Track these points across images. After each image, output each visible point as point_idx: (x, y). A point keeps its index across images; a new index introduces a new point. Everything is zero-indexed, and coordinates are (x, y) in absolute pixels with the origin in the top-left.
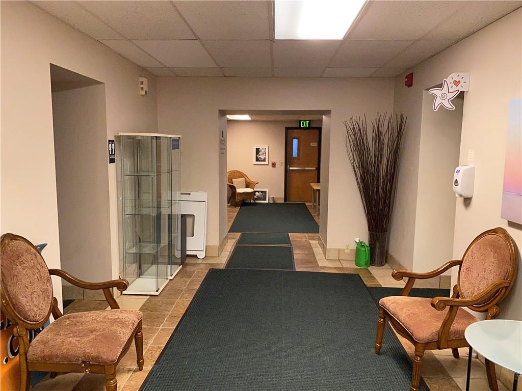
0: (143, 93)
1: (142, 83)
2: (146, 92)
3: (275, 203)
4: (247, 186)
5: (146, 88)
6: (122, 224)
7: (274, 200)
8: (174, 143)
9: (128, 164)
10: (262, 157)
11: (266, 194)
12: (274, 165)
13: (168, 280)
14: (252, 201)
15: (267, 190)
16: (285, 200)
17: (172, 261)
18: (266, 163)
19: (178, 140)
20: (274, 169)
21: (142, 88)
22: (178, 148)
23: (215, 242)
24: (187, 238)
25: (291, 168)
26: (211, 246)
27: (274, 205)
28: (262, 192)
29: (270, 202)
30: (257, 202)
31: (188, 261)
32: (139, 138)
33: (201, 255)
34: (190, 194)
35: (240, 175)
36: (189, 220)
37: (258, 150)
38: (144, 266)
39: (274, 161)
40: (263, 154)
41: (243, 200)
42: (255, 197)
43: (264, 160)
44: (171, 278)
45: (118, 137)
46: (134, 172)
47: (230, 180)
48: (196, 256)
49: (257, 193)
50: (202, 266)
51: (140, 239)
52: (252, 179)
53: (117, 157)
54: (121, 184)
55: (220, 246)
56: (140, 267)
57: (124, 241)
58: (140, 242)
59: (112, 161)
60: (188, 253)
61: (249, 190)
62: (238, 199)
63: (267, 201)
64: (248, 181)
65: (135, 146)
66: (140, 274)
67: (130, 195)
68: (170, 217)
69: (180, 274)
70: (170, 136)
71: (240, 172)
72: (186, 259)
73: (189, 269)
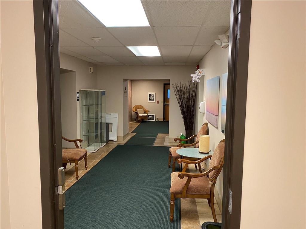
0: (91, 73)
1: (90, 69)
2: (92, 72)
3: (158, 121)
4: (145, 113)
5: (92, 71)
6: (82, 124)
7: (158, 120)
8: (102, 93)
9: (84, 102)
10: (152, 98)
11: (154, 117)
12: (158, 102)
13: (100, 148)
14: (147, 120)
15: (155, 115)
16: (164, 120)
17: (102, 141)
18: (154, 101)
19: (104, 92)
20: (158, 104)
21: (91, 71)
22: (105, 95)
23: (121, 135)
24: (109, 133)
25: (167, 104)
26: (119, 137)
27: (158, 122)
28: (152, 116)
29: (156, 121)
30: (149, 120)
31: (109, 142)
32: (89, 91)
33: (115, 140)
34: (110, 114)
35: (141, 107)
36: (110, 125)
37: (150, 95)
38: (90, 143)
39: (158, 100)
40: (153, 97)
41: (143, 119)
42: (149, 118)
43: (153, 100)
44: (101, 147)
45: (80, 91)
46: (87, 104)
47: (136, 110)
48: (113, 140)
49: (149, 116)
50: (115, 144)
51: (89, 131)
52: (147, 109)
53: (80, 99)
54: (81, 109)
55: (124, 137)
56: (89, 143)
57: (82, 132)
58: (89, 132)
59: (78, 100)
60: (110, 139)
61: (145, 115)
62: (139, 119)
63: (154, 120)
64: (145, 110)
65: (87, 95)
66: (89, 146)
67: (85, 114)
68: (101, 123)
69: (106, 146)
70: (101, 90)
71: (141, 106)
72: (108, 141)
73: (109, 145)
